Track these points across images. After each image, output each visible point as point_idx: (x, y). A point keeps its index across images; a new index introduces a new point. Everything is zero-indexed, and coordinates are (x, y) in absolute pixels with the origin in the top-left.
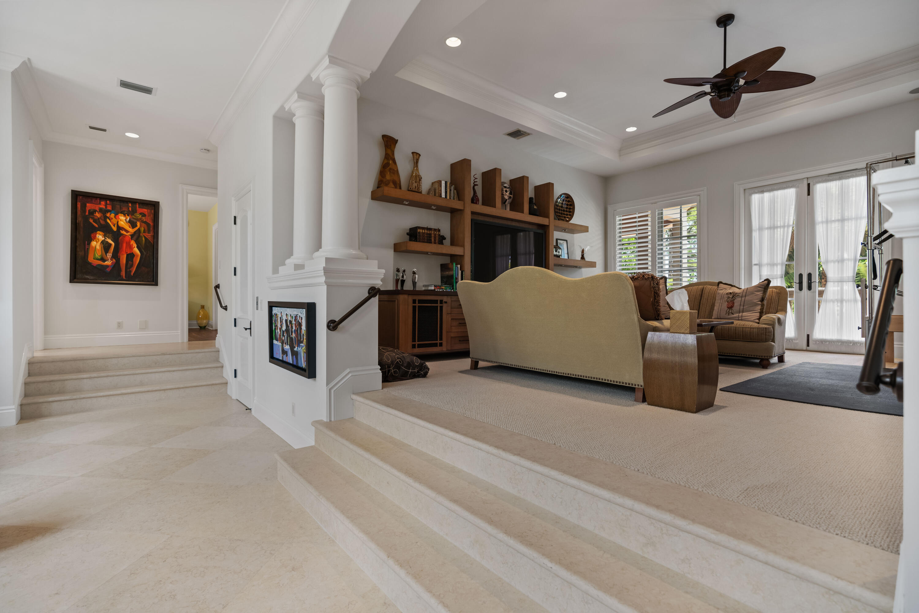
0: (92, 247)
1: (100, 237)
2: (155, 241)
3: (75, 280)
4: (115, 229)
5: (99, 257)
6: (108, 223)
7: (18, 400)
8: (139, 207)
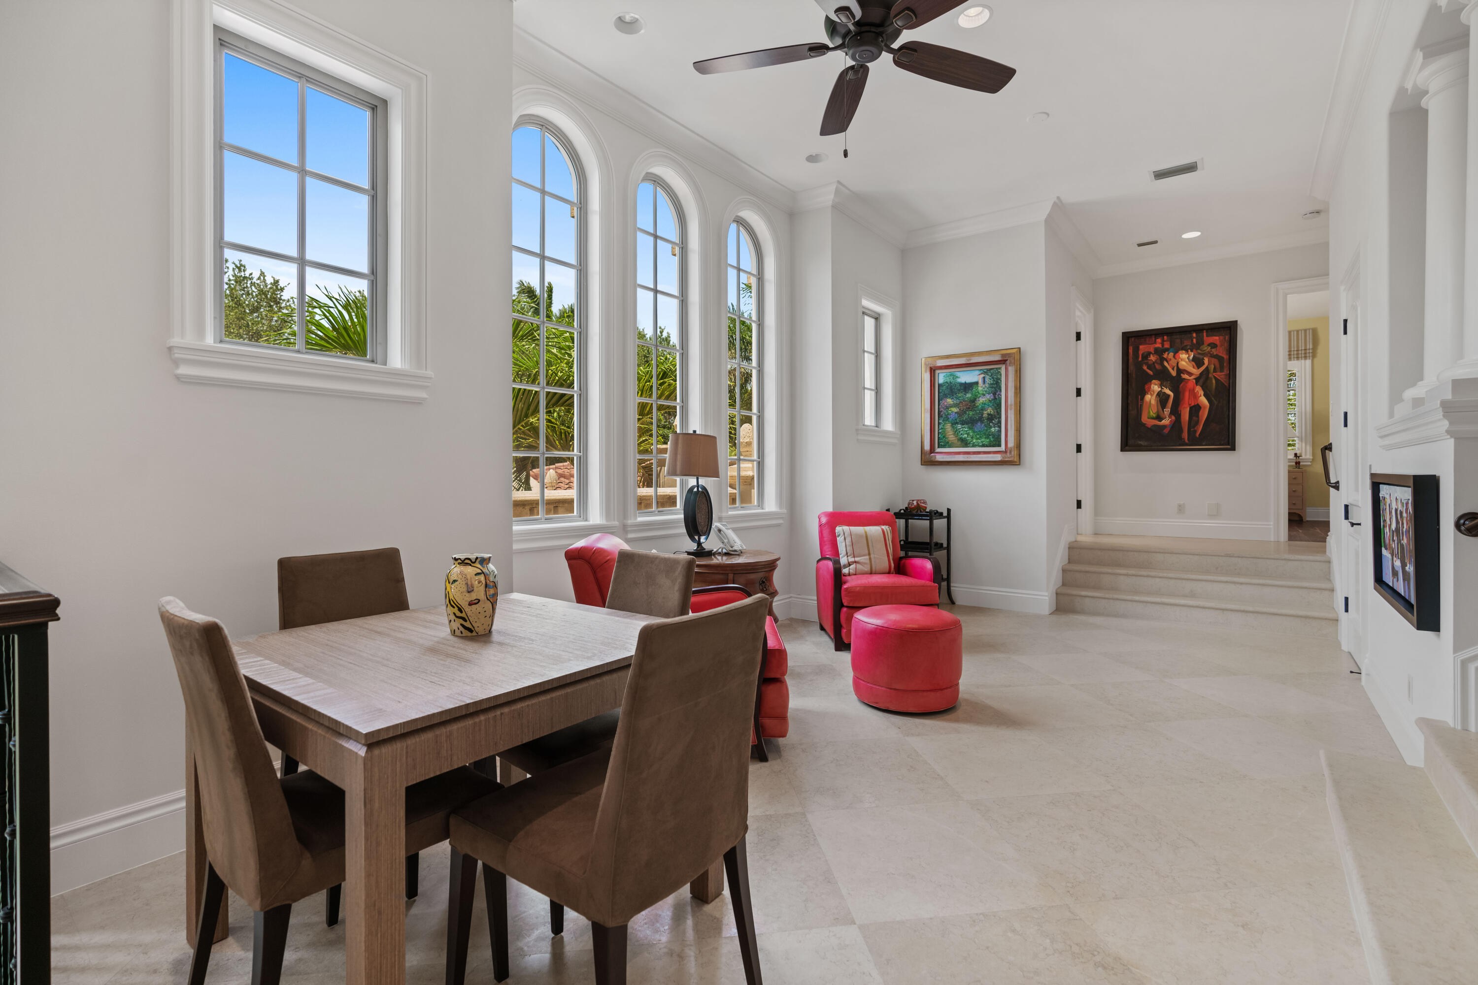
0: (1147, 402)
1: (1155, 387)
2: (1231, 381)
3: (1127, 448)
4: (1174, 373)
5: (1154, 415)
6: (1165, 367)
7: (1052, 589)
8: (1207, 336)
